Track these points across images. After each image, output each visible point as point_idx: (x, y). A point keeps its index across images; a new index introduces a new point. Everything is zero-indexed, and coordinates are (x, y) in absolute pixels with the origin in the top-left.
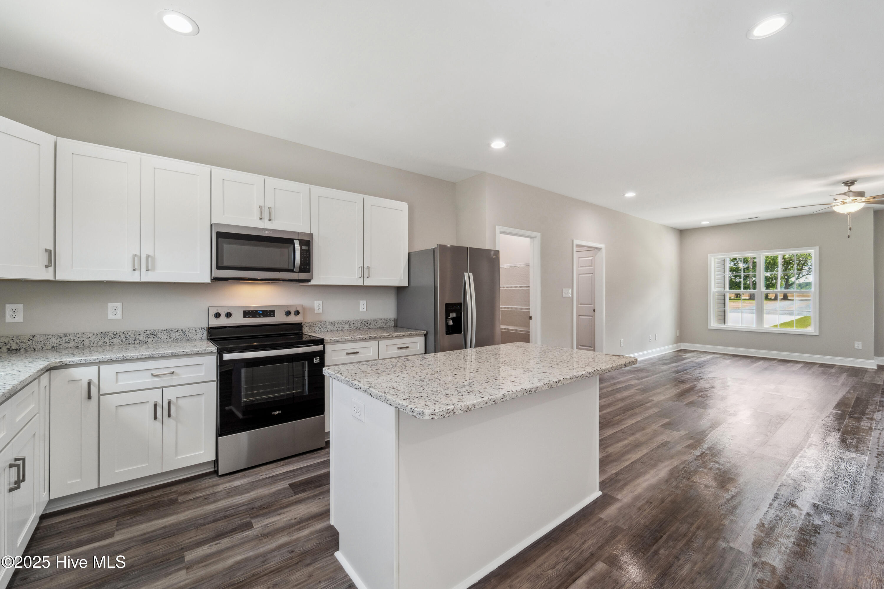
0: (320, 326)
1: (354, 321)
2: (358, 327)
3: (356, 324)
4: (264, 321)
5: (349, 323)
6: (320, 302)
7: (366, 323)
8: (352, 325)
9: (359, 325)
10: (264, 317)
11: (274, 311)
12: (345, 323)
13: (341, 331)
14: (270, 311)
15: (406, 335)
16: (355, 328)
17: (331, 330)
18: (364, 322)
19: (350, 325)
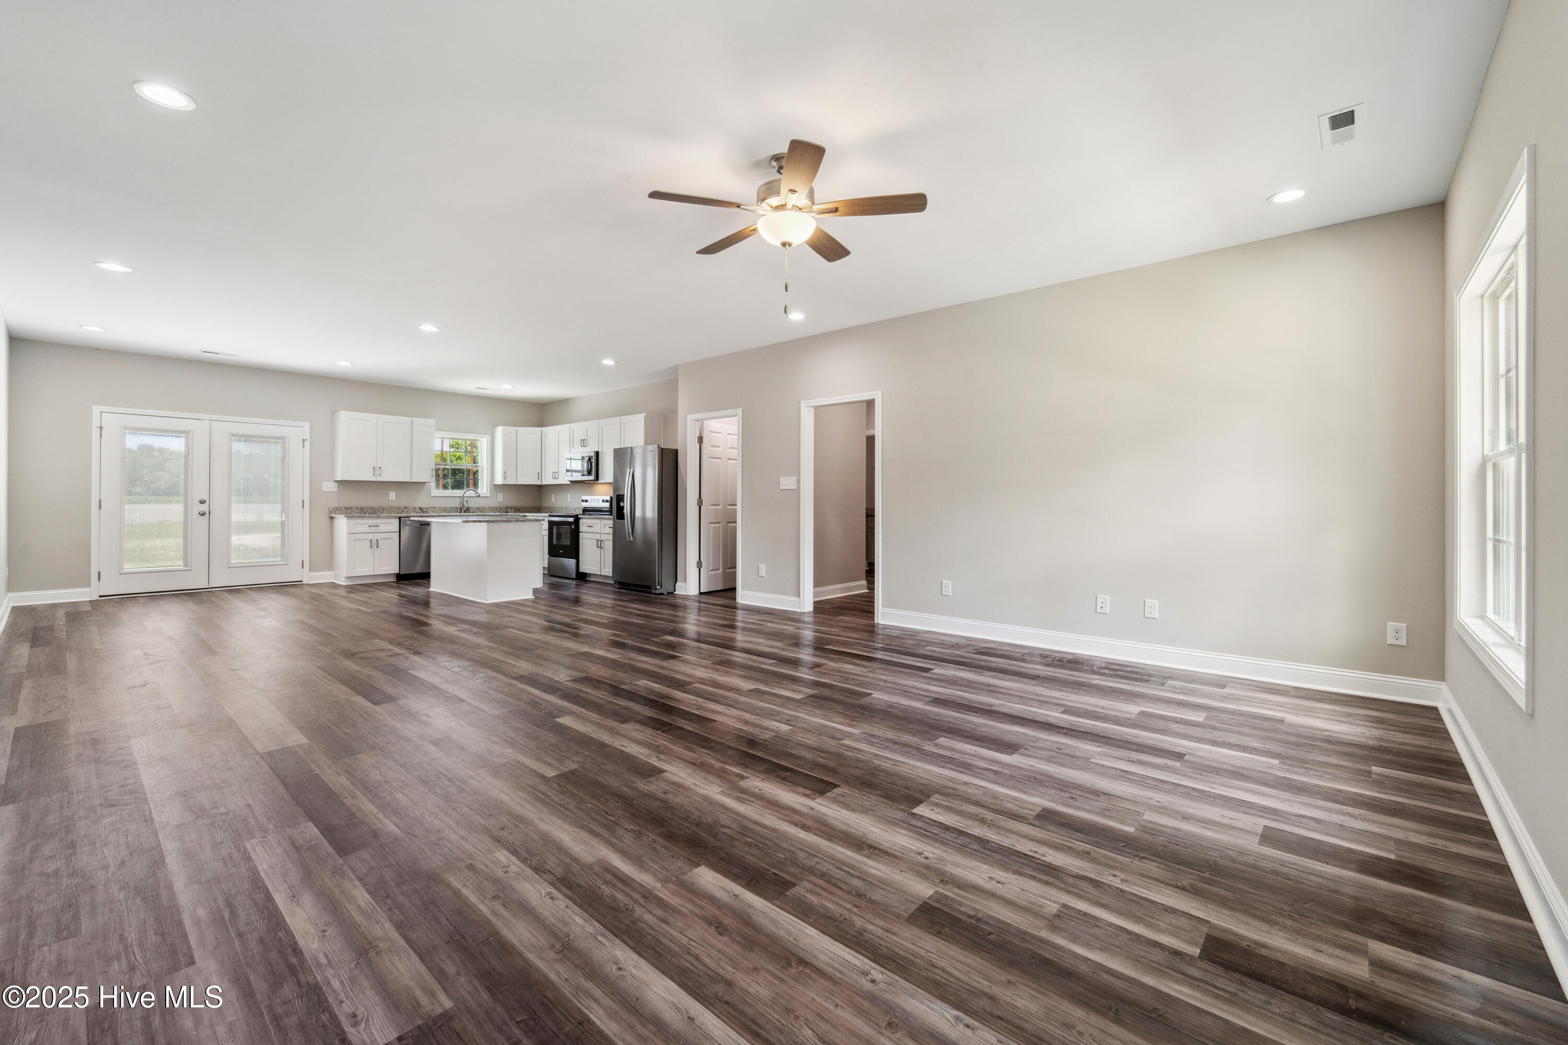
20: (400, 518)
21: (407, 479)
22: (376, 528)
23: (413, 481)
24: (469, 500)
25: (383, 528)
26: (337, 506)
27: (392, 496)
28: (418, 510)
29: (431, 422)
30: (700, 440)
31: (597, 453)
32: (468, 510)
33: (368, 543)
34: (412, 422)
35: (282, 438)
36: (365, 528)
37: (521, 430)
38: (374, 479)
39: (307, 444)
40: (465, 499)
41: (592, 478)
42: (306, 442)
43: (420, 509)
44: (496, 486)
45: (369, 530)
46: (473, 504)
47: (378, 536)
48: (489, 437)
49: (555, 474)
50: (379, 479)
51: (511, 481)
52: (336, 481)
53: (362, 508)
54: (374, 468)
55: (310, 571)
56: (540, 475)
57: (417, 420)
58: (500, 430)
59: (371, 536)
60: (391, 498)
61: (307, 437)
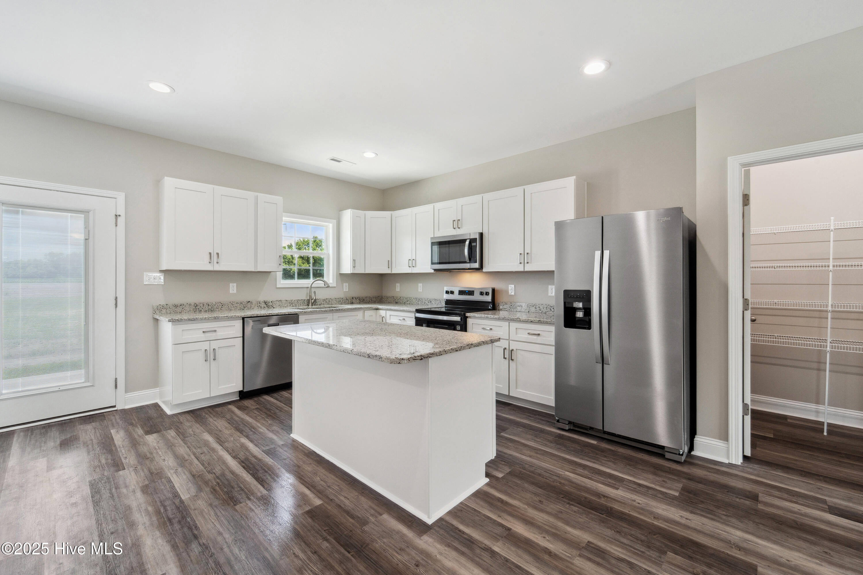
0: (511, 306)
1: (540, 305)
2: (544, 311)
3: (542, 308)
4: (467, 298)
5: (535, 306)
6: (513, 286)
7: (552, 308)
8: (538, 309)
9: (545, 309)
10: (469, 295)
11: (473, 292)
12: (531, 306)
13: (528, 313)
14: (472, 291)
15: (535, 321)
16: (541, 312)
17: (520, 311)
18: (549, 307)
19: (536, 308)
20: (243, 319)
21: (251, 268)
22: (214, 334)
23: (258, 270)
24: (317, 291)
25: (221, 333)
26: (163, 302)
27: (233, 288)
28: (263, 305)
29: (279, 199)
30: (746, 199)
31: (481, 235)
32: (315, 302)
33: (201, 356)
34: (257, 198)
35: (85, 212)
36: (198, 335)
37: (370, 214)
38: (209, 268)
39: (121, 221)
40: (313, 290)
41: (476, 265)
42: (119, 218)
43: (265, 303)
44: (341, 275)
45: (203, 337)
46: (321, 295)
47: (215, 345)
48: (335, 221)
49: (413, 262)
50: (217, 268)
51: (360, 270)
52: (162, 271)
53: (196, 305)
54: (210, 254)
55: (126, 391)
56: (390, 264)
57: (263, 197)
58: (348, 215)
59: (206, 346)
60: (231, 292)
61: (121, 211)
